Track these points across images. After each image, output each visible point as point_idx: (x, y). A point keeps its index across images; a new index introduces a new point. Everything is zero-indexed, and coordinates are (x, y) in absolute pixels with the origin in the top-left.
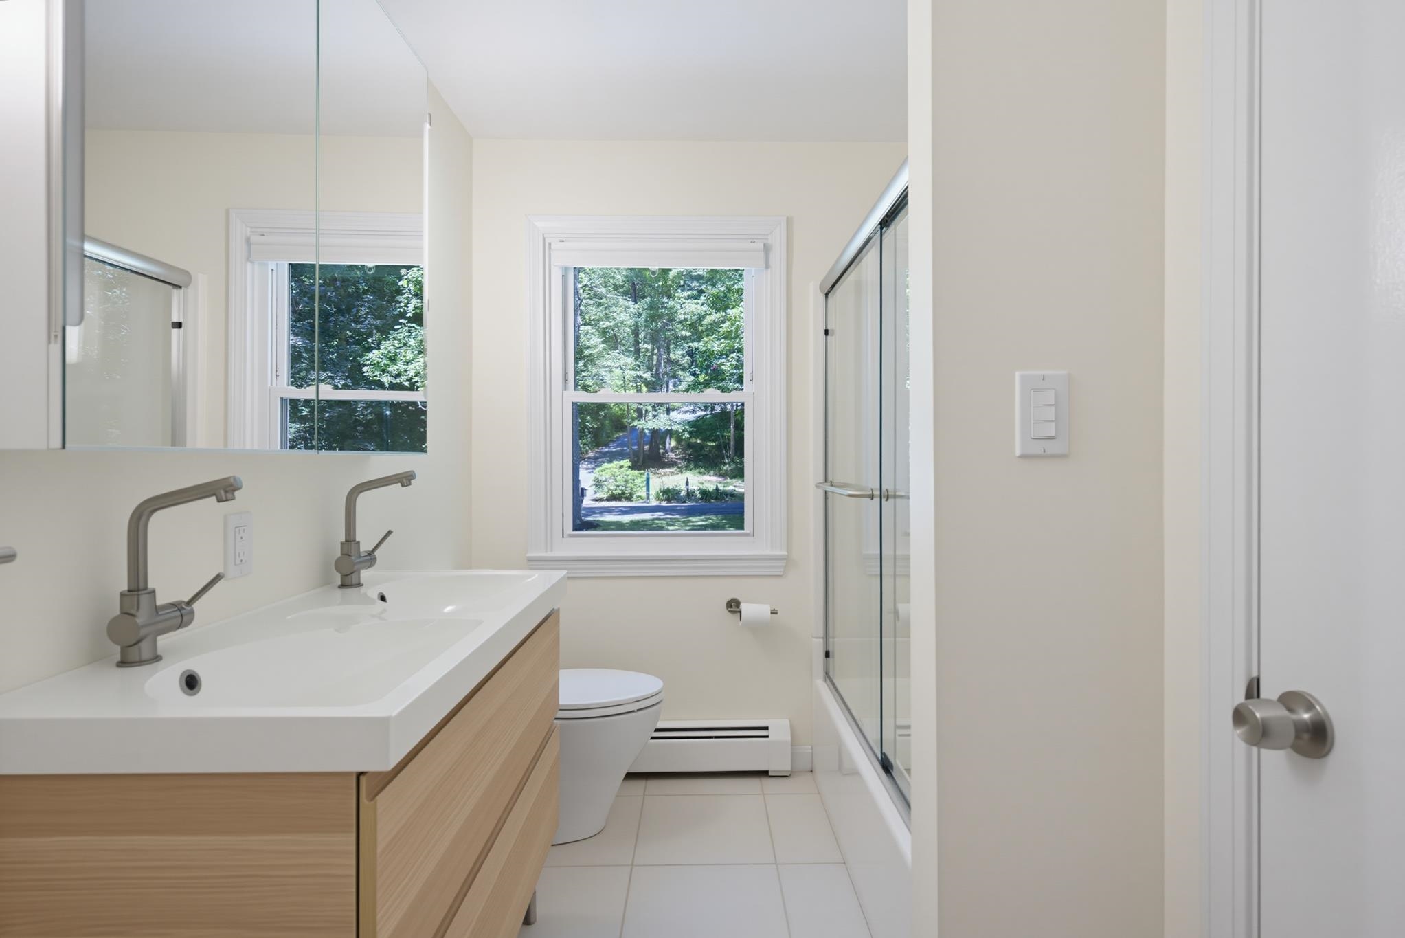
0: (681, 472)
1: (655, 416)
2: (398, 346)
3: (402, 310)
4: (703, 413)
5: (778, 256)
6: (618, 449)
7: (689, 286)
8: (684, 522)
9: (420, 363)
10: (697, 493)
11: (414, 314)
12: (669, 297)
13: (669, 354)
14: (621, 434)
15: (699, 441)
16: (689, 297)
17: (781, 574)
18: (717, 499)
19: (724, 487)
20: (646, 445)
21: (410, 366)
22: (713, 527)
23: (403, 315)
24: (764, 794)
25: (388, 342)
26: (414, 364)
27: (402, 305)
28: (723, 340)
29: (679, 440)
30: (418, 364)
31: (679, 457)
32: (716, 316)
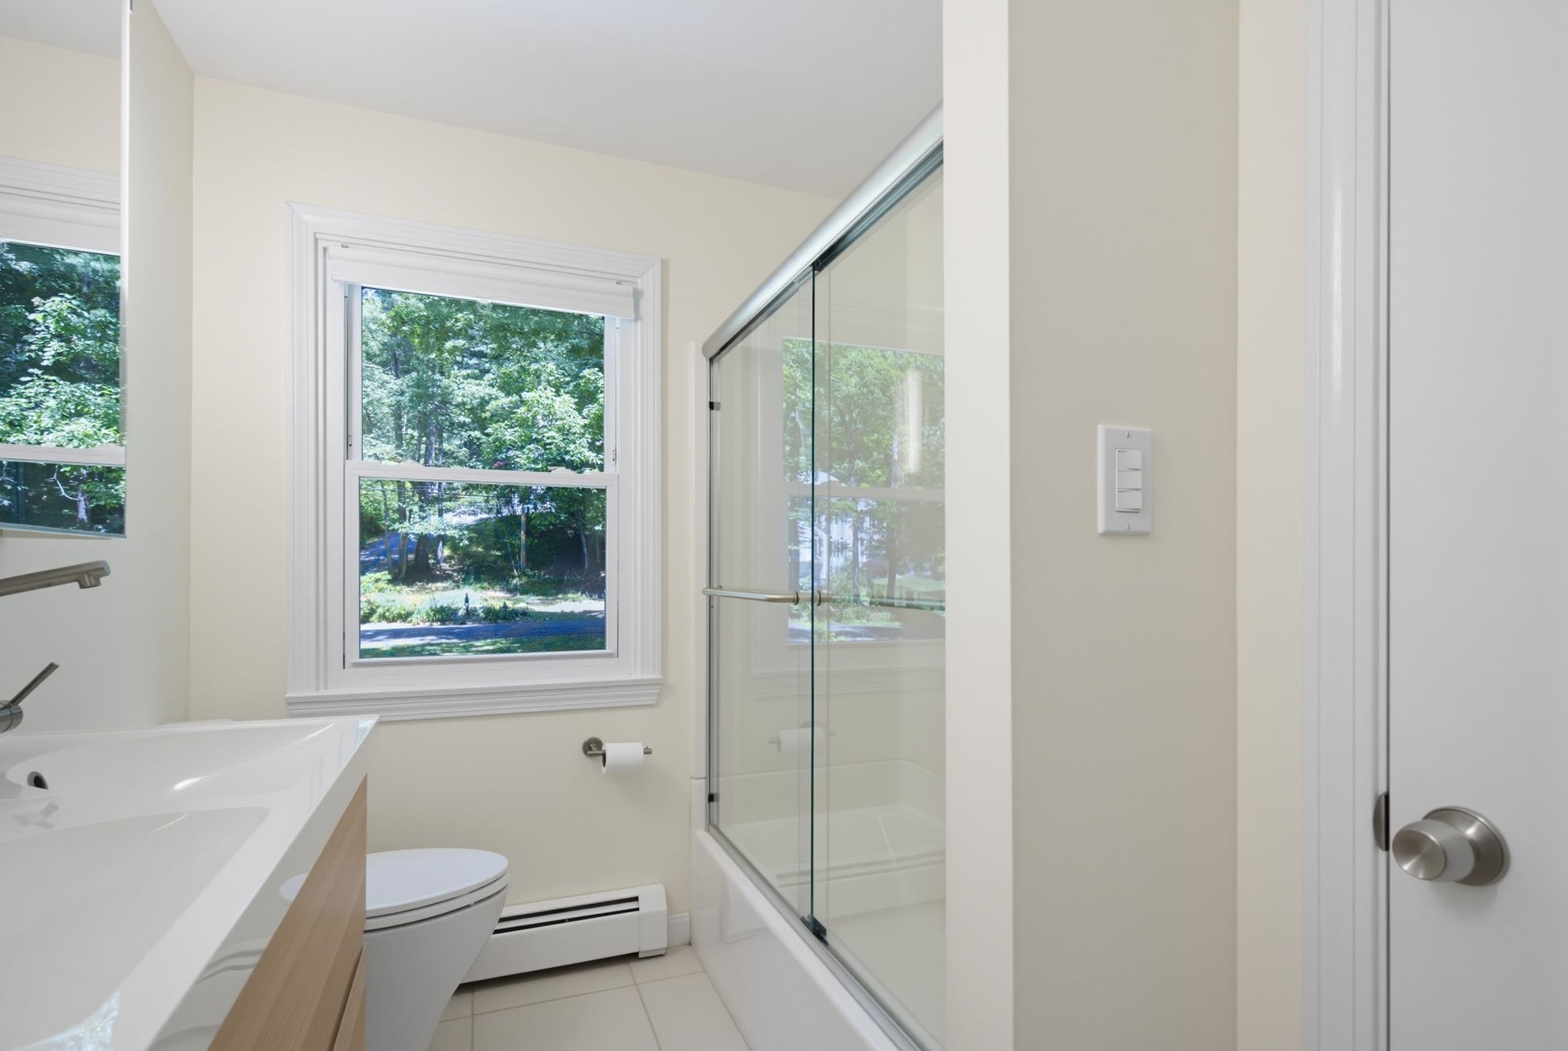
0: (458, 587)
1: (423, 518)
2: (24, 406)
3: (33, 355)
4: (485, 516)
5: (650, 305)
6: (372, 558)
7: (467, 363)
8: (464, 647)
9: (64, 433)
10: (480, 611)
11: (54, 362)
12: (442, 374)
13: (441, 443)
14: (376, 540)
15: (480, 549)
16: (468, 376)
17: (654, 702)
18: (504, 618)
19: (514, 604)
20: (411, 553)
21: (46, 437)
22: (501, 651)
23: (35, 362)
24: (636, 984)
25: (8, 399)
26: (55, 434)
27: (33, 347)
28: (516, 429)
29: (455, 547)
30: (60, 434)
31: (455, 567)
32: (504, 401)
